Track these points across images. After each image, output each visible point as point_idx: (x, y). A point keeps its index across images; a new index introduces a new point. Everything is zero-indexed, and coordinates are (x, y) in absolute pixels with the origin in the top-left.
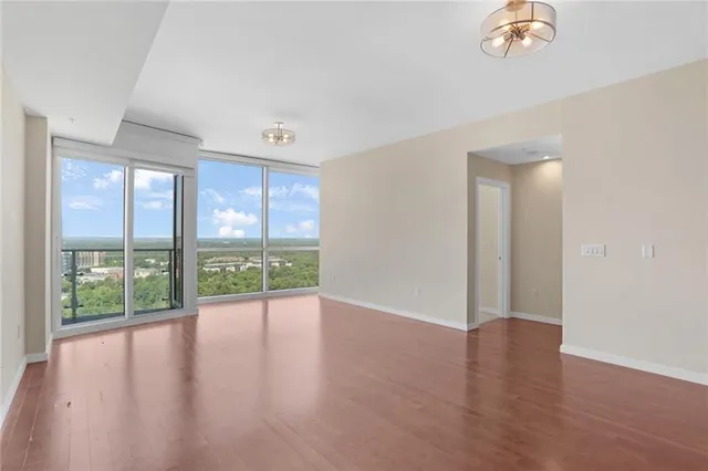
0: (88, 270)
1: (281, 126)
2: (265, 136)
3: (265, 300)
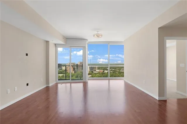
0: (95, 70)
1: (98, 32)
2: (94, 36)
3: (109, 80)
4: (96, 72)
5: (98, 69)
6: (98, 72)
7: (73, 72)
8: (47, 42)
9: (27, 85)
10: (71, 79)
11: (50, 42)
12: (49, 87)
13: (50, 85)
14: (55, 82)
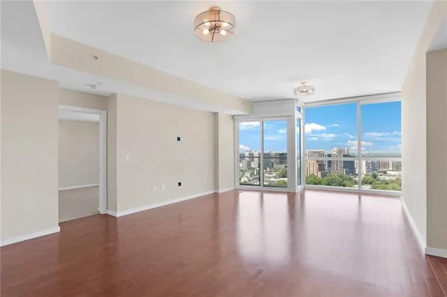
0: (385, 173)
4: (387, 178)
5: (393, 170)
6: (394, 179)
7: (320, 173)
8: (216, 114)
9: (180, 184)
10: (262, 185)
11: (219, 115)
12: (218, 193)
13: (220, 191)
14: (233, 188)
